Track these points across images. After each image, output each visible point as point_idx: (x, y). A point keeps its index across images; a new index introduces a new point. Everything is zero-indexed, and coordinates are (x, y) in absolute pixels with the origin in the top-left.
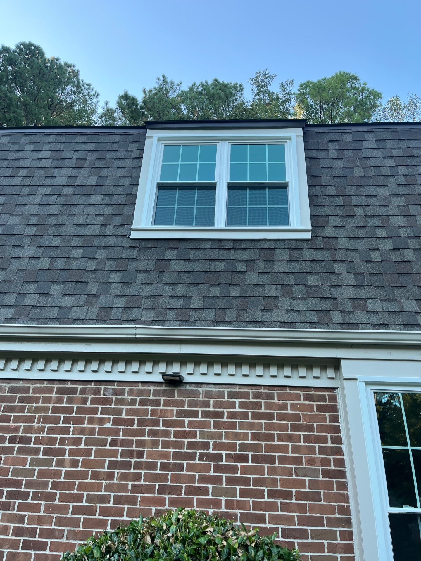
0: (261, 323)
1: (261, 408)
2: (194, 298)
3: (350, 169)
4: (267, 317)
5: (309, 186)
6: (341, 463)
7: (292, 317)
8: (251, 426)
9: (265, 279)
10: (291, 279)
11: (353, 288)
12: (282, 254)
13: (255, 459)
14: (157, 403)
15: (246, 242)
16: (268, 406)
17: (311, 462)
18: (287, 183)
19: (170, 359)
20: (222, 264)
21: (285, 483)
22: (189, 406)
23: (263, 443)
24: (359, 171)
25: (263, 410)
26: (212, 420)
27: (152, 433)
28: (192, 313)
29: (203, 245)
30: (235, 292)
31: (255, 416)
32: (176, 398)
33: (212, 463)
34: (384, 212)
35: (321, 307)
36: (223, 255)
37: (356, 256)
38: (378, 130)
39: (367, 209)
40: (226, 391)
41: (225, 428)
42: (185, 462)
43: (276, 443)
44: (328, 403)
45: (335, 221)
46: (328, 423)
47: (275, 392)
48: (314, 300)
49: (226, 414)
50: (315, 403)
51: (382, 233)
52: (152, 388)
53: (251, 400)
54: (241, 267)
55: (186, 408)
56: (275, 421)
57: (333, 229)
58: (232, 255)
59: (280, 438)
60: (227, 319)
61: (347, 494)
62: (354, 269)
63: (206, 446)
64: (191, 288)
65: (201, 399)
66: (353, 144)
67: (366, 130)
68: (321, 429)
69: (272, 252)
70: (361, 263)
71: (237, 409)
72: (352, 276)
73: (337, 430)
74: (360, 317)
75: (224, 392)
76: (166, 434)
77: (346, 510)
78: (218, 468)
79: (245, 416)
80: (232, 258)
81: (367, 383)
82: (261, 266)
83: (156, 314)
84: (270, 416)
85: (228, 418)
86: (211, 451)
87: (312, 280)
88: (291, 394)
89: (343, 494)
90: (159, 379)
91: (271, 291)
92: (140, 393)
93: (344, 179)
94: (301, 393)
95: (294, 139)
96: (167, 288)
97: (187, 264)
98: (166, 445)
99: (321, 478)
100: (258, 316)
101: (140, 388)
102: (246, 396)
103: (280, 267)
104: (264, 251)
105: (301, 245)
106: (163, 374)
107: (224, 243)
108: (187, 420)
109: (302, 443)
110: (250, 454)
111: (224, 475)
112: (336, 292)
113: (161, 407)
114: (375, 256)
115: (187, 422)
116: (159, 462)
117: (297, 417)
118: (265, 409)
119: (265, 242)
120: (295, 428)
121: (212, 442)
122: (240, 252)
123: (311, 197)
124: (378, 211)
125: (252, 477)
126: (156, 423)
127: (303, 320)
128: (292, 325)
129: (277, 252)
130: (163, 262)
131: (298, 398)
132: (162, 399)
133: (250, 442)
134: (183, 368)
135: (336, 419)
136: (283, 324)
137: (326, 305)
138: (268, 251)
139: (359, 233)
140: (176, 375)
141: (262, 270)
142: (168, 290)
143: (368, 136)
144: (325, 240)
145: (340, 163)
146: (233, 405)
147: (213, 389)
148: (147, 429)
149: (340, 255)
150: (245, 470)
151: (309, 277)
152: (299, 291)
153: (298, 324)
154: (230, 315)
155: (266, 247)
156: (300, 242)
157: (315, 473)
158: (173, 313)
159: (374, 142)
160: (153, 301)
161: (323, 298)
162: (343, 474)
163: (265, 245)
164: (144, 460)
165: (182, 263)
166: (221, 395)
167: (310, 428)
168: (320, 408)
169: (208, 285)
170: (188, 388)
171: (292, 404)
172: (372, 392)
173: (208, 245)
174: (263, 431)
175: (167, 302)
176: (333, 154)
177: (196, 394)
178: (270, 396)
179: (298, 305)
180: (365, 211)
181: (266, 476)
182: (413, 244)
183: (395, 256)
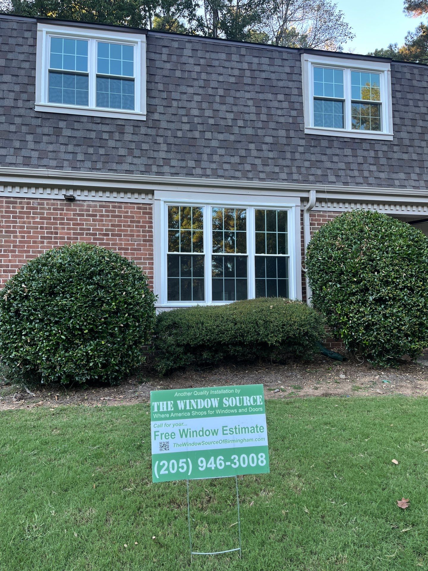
0: (115, 171)
1: (116, 213)
2: (79, 154)
3: (173, 71)
4: (119, 167)
5: (147, 82)
6: (151, 236)
7: (132, 168)
8: (111, 221)
9: (119, 144)
10: (133, 146)
11: (165, 152)
12: (129, 129)
13: (112, 235)
14: (63, 210)
15: (108, 119)
16: (119, 212)
17: (138, 236)
18: (134, 78)
19: (68, 188)
20: (94, 133)
21: (125, 244)
22: (79, 211)
23: (117, 228)
24: (178, 74)
25: (117, 214)
26: (91, 218)
27: (61, 224)
28: (78, 163)
29: (82, 120)
30: (102, 151)
31: (112, 216)
32: (72, 207)
33: (92, 237)
34: (188, 105)
35: (148, 162)
36: (94, 127)
37: (169, 133)
38: (194, 41)
39: (180, 102)
40: (98, 204)
41: (98, 222)
42: (79, 237)
43: (123, 228)
44: (148, 211)
45: (160, 109)
46: (147, 220)
47: (123, 205)
48: (144, 158)
49: (98, 215)
50: (142, 211)
51: (185, 119)
52: (59, 202)
53: (111, 209)
54: (105, 136)
55: (78, 212)
56: (122, 219)
57: (158, 114)
58: (100, 127)
59: (124, 226)
60: (97, 168)
61: (153, 249)
62: (167, 141)
63: (89, 229)
64: (76, 148)
65: (85, 208)
66: (178, 50)
67: (187, 40)
68: (143, 222)
69: (123, 127)
70: (171, 137)
71: (104, 213)
72: (165, 145)
73: (151, 222)
74: (166, 169)
75: (97, 205)
76: (69, 224)
77: (152, 254)
78: (94, 239)
79: (108, 216)
80: (100, 130)
81: (165, 202)
82: (117, 136)
83: (58, 162)
84: (120, 216)
85: (99, 217)
86: (91, 232)
87: (145, 146)
88: (130, 206)
89: (151, 249)
90: (63, 198)
91: (122, 152)
92: (53, 204)
93: (169, 78)
94: (136, 206)
95: (139, 43)
96: (62, 146)
97: (73, 131)
98: (69, 229)
99: (142, 243)
100: (114, 166)
101: (52, 202)
102: (109, 207)
103: (128, 137)
104: (119, 126)
105: (141, 124)
106: (65, 195)
107: (95, 119)
108: (79, 218)
109: (135, 228)
110: (110, 233)
111: (98, 242)
112: (156, 155)
113: (65, 212)
114: (179, 134)
115: (78, 219)
116: (66, 237)
117: (133, 217)
118: (118, 213)
119: (119, 120)
120: (131, 222)
121: (91, 228)
122: (105, 126)
123: (148, 90)
124: (186, 104)
125: (111, 242)
126: (63, 219)
127: (138, 169)
128: (131, 172)
129: (126, 127)
130: (58, 129)
131: (134, 208)
132: (65, 208)
133: (110, 228)
134: (75, 192)
135: (151, 218)
136: (128, 171)
137: (150, 162)
138: (121, 127)
139: (173, 118)
140: (71, 196)
141: (118, 139)
142: (63, 148)
143: (188, 45)
144: (154, 122)
145: (168, 66)
146: (102, 211)
147: (91, 203)
148: (58, 222)
149: (161, 132)
150: (107, 240)
151: (143, 144)
152: (137, 153)
153: (135, 172)
154: (99, 165)
155: (120, 124)
156: (139, 122)
157: (140, 240)
158: (67, 162)
159: (191, 50)
160: (54, 154)
161: (149, 158)
162: (152, 241)
163: (120, 123)
164: (58, 235)
165: (69, 130)
167: (139, 222)
168: (144, 213)
169: (86, 146)
170: (78, 202)
171: (131, 211)
172: (167, 206)
173: (85, 120)
174: (117, 223)
175: (63, 156)
176: (164, 57)
177: (83, 206)
178: (120, 207)
179: (136, 161)
180: (178, 104)
181: (118, 242)
182: (200, 128)
183: (189, 135)
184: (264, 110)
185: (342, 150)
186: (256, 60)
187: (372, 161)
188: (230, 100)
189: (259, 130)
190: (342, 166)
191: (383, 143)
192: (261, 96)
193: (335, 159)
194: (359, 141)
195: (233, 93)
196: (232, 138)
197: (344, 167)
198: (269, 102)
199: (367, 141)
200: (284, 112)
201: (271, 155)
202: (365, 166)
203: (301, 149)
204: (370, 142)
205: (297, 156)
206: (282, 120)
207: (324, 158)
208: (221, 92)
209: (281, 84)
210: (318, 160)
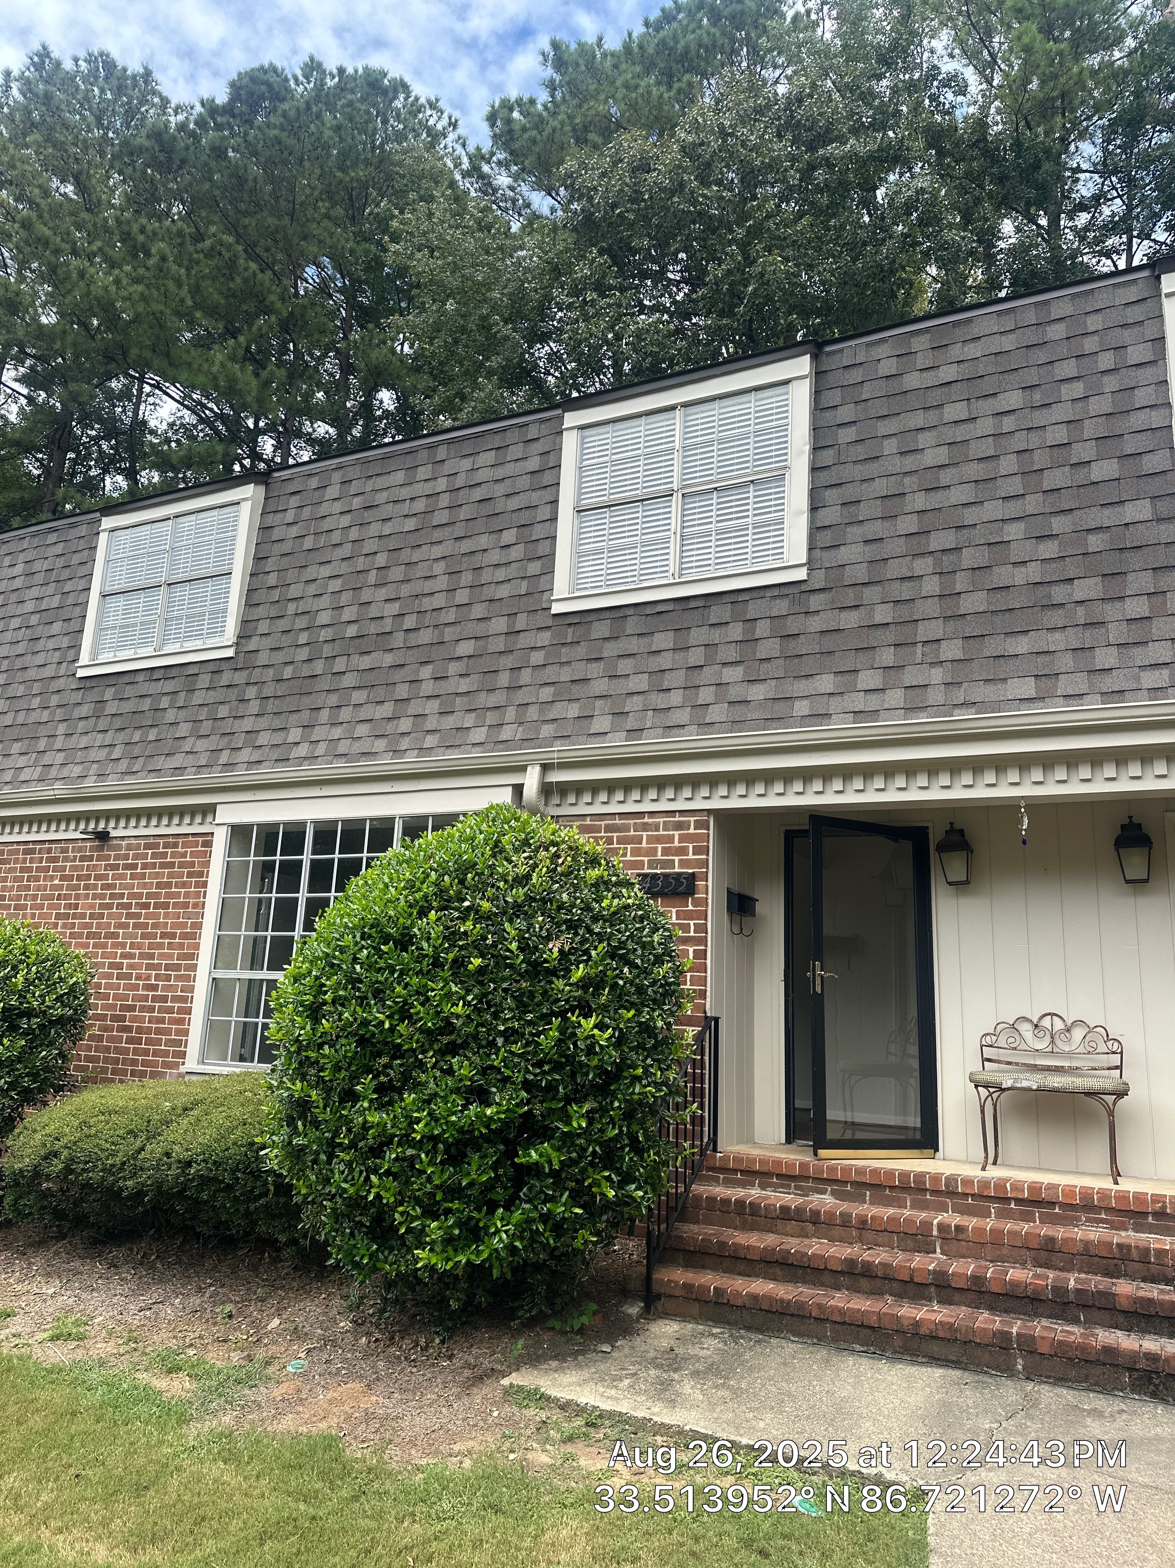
1: (167, 858)
2: (117, 746)
3: (301, 540)
4: (167, 764)
7: (186, 761)
8: (157, 876)
9: (181, 715)
10: (204, 714)
11: (253, 718)
12: (204, 680)
13: (156, 906)
14: (91, 858)
16: (173, 855)
19: (96, 815)
20: (149, 701)
21: (173, 925)
22: (114, 860)
23: (164, 891)
24: (309, 542)
26: (129, 872)
27: (86, 887)
28: (110, 766)
29: (137, 678)
30: (152, 735)
31: (162, 865)
32: (104, 852)
33: (125, 911)
34: (315, 605)
35: (217, 745)
36: (152, 688)
37: (270, 674)
39: (300, 603)
41: (137, 879)
42: (106, 912)
43: (173, 890)
45: (264, 627)
47: (179, 841)
48: (215, 738)
49: (139, 865)
51: (304, 638)
53: (160, 850)
54: (165, 702)
55: (112, 862)
56: (176, 869)
57: (258, 638)
58: (161, 687)
59: (176, 885)
60: (136, 770)
62: (262, 693)
63: (122, 896)
64: (117, 734)
65: (123, 852)
66: (317, 493)
69: (197, 678)
70: (272, 683)
71: (149, 860)
72: (258, 702)
74: (244, 755)
75: (143, 844)
76: (95, 887)
78: (128, 915)
79: (154, 866)
80: (159, 692)
81: (226, 826)
82: (182, 698)
84: (173, 865)
85: (141, 869)
86: (125, 900)
87: (222, 712)
91: (183, 730)
92: (79, 849)
93: (290, 557)
96: (99, 736)
97: (121, 703)
98: (94, 897)
100: (160, 763)
101: (80, 844)
102: (158, 846)
103: (198, 697)
104: (190, 678)
105: (224, 666)
108: (111, 873)
110: (153, 901)
111: (132, 921)
112: (236, 726)
113: (94, 862)
114: (288, 672)
115: (110, 875)
116: (88, 912)
117: (192, 864)
118: (170, 858)
119: (192, 666)
121: (127, 892)
122: (169, 682)
124: (311, 604)
125: (151, 921)
126: (90, 877)
127: (194, 764)
129: (200, 677)
130: (101, 704)
131: (197, 845)
132: (90, 854)
133: (154, 890)
136: (177, 771)
137: (222, 743)
138: (193, 678)
139: (283, 641)
140: (103, 830)
141: (182, 704)
142: (99, 739)
143: (335, 477)
144: (247, 656)
145: (294, 531)
146: (147, 856)
147: (133, 842)
148: (82, 883)
149: (255, 675)
150: (147, 916)
151: (220, 708)
152: (206, 727)
153: (187, 770)
154: (139, 764)
155: (193, 673)
156: (223, 662)
160: (84, 753)
161: (222, 735)
163: (192, 671)
164: (79, 911)
165: (116, 703)
166: (138, 847)
169: (132, 729)
170: (115, 842)
171: (190, 852)
173: (141, 677)
174: (165, 880)
175: (95, 754)
176: (290, 516)
177: (119, 847)
178: (175, 845)
179: (198, 745)
180: (297, 607)
181: (161, 920)
182: (327, 650)
183: (306, 671)
184: (467, 578)
185: (646, 640)
186: (466, 464)
187: (730, 653)
188: (397, 573)
189: (447, 630)
190: (640, 682)
191: (776, 592)
192: (466, 546)
193: (624, 666)
194: (701, 603)
195: (405, 555)
196: (388, 659)
197: (644, 687)
198: (479, 556)
199: (727, 599)
200: (512, 571)
201: (464, 685)
202: (708, 674)
203: (537, 658)
204: (733, 598)
205: (526, 676)
206: (503, 592)
207: (594, 670)
208: (381, 560)
209: (514, 503)
210: (576, 678)
